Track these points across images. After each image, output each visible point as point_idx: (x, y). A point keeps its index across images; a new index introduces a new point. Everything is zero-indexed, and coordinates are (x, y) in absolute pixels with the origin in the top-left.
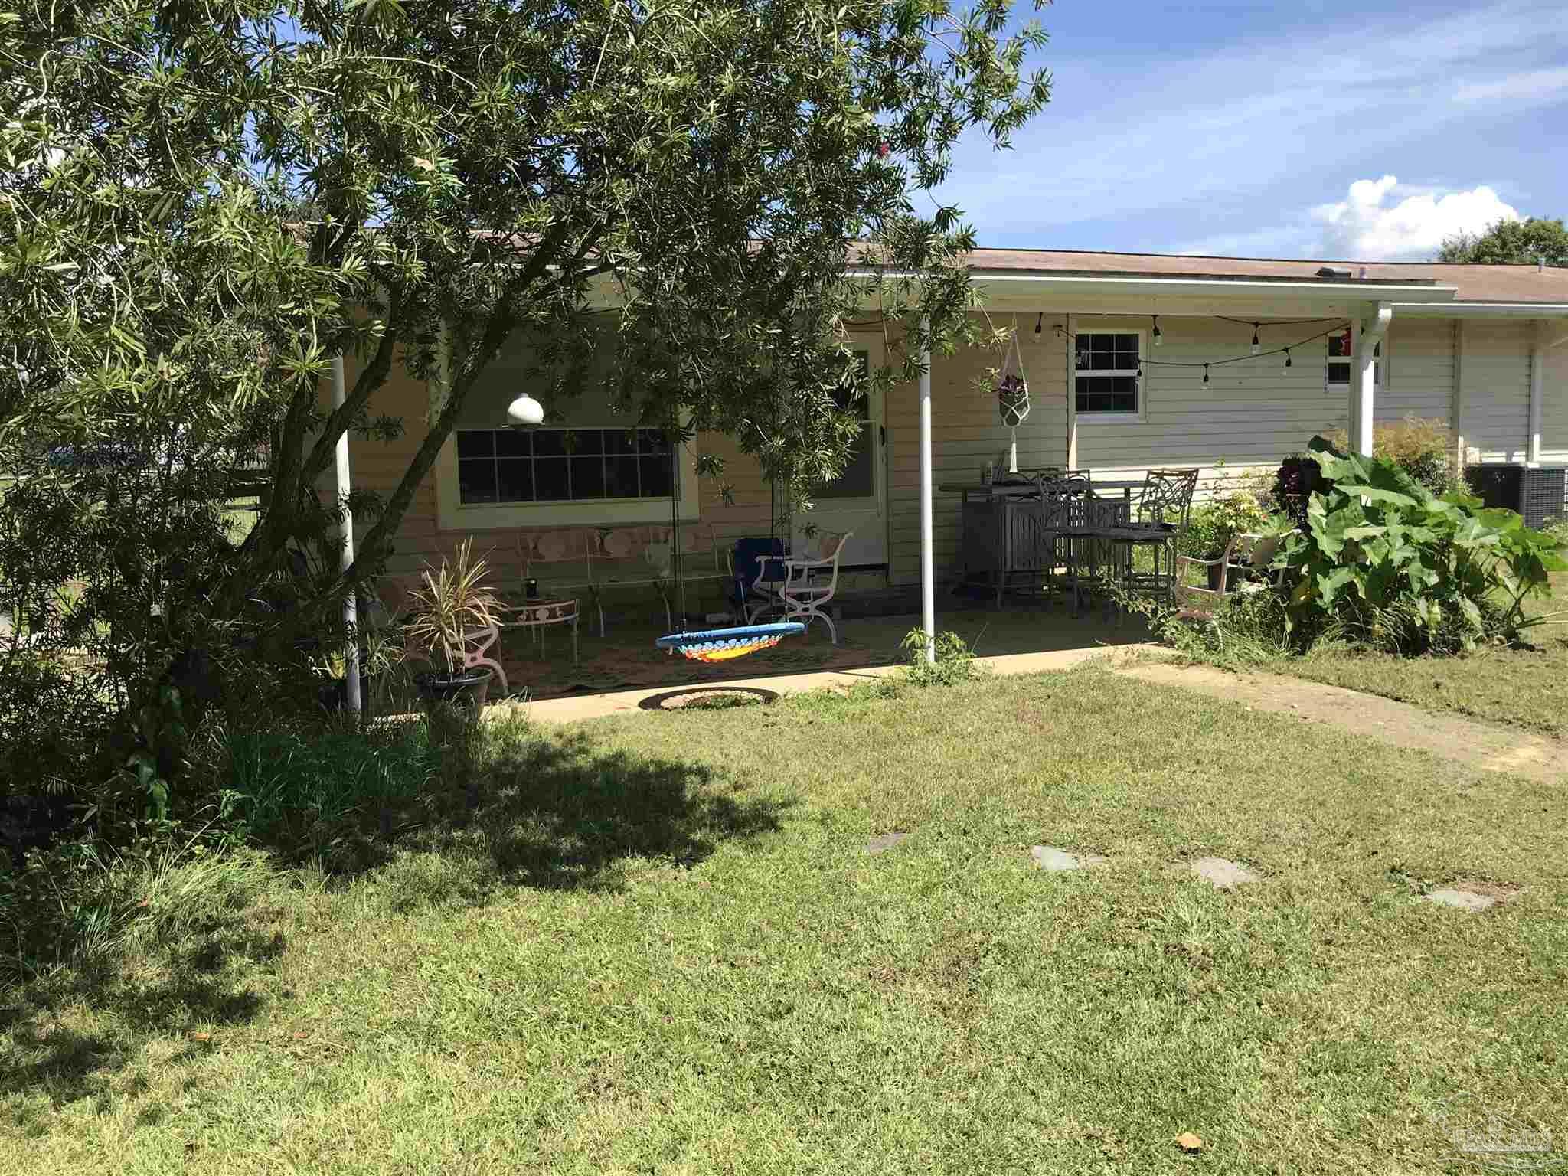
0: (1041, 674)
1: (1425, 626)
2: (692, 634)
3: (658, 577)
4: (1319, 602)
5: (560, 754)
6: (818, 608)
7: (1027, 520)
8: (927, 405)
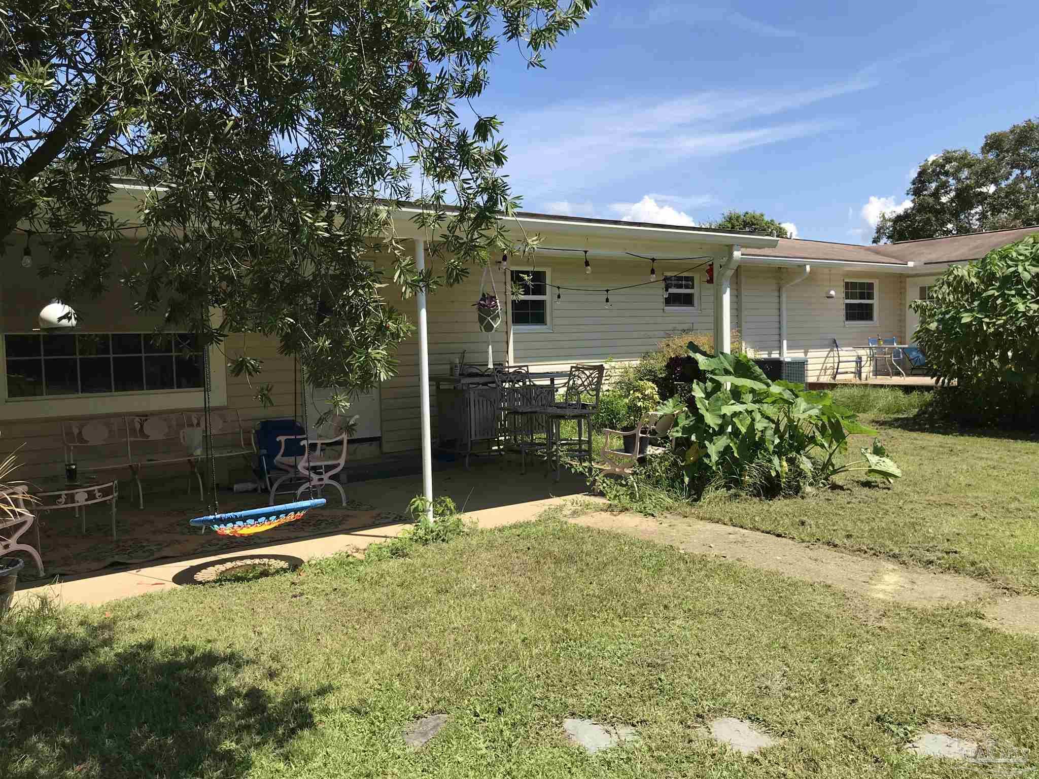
0: (515, 526)
1: (778, 475)
2: (223, 515)
3: (192, 455)
4: (706, 461)
5: (85, 649)
6: (331, 478)
7: (485, 403)
8: (423, 314)
